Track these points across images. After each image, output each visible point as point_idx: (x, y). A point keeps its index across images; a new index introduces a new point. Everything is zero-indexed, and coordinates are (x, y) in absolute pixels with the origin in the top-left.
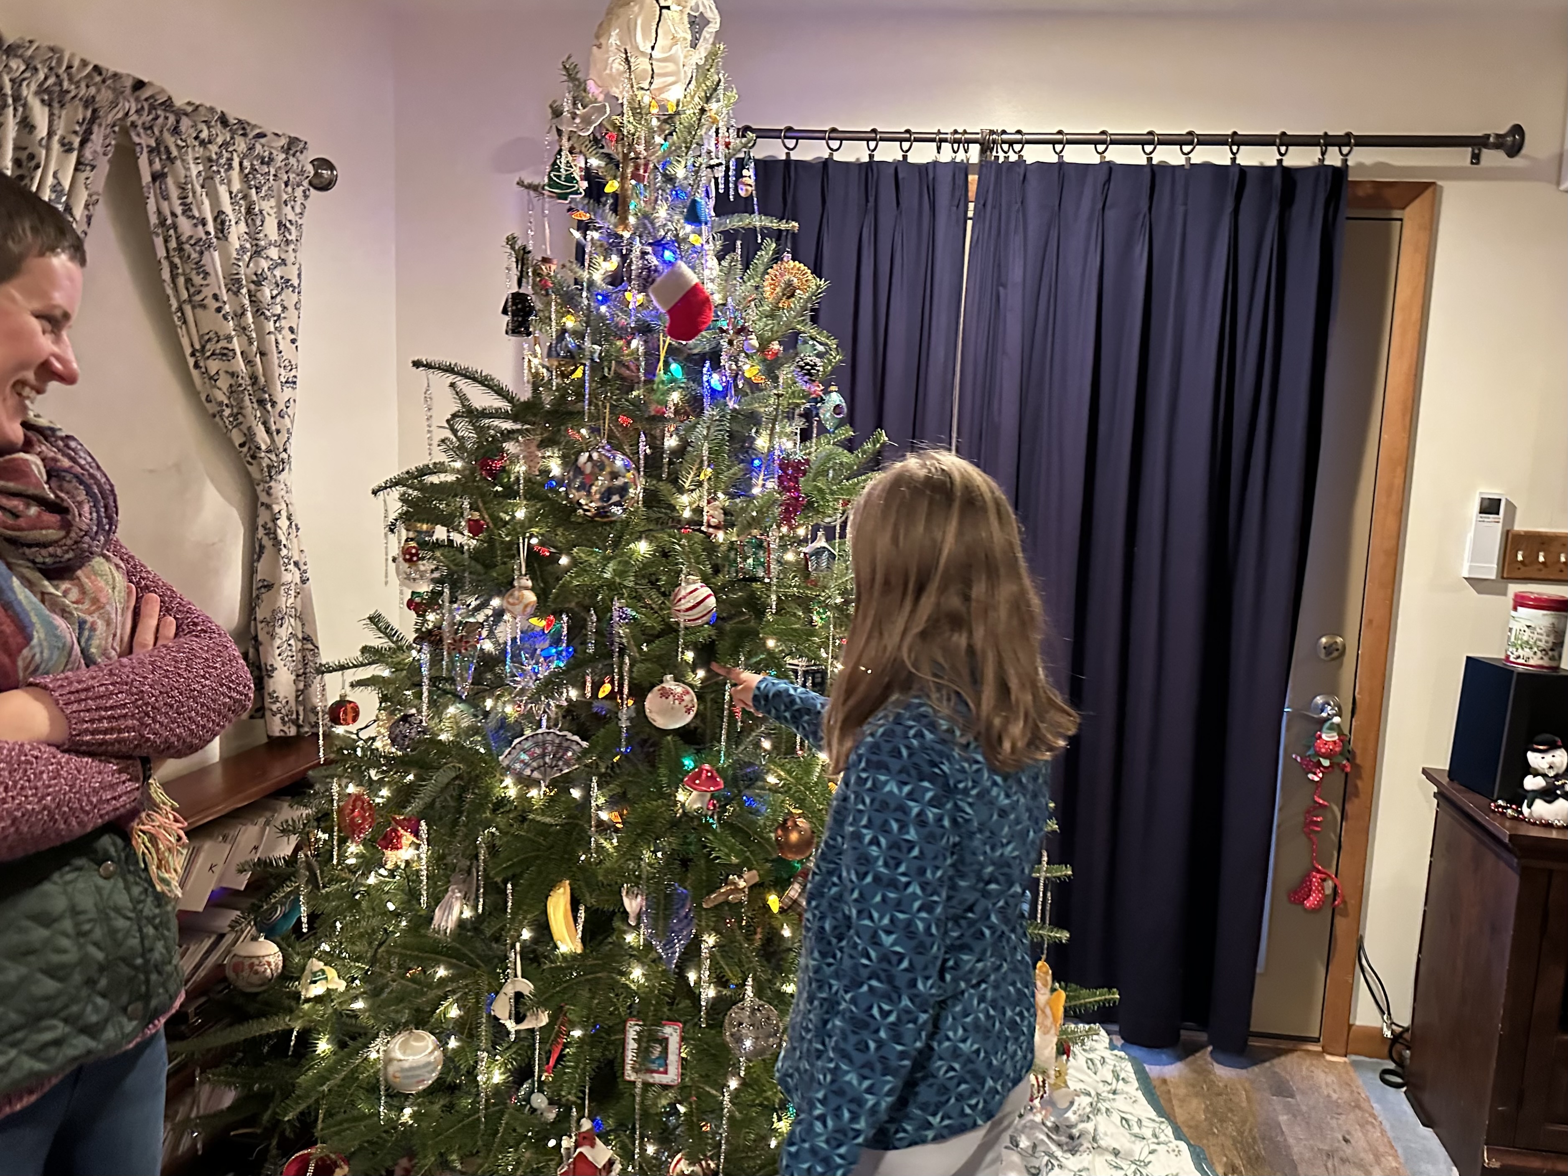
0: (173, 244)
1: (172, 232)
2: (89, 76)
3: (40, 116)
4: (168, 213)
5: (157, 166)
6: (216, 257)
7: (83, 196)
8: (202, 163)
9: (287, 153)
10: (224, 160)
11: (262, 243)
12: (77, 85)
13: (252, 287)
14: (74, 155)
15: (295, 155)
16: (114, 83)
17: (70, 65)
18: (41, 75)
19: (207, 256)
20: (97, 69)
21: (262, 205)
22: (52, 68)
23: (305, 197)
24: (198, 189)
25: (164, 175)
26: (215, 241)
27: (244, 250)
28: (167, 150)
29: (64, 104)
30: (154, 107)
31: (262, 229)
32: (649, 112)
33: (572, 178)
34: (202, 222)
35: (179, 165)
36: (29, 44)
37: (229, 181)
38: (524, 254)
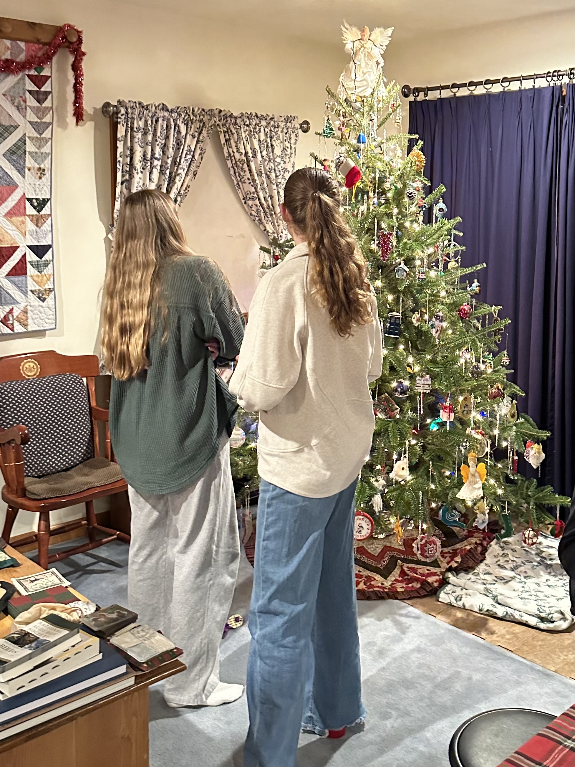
0: (234, 162)
1: (233, 158)
2: (201, 112)
3: (183, 129)
4: (231, 152)
5: (227, 137)
6: (252, 164)
7: (198, 151)
8: (247, 132)
9: (286, 122)
10: (257, 130)
11: (272, 157)
12: (196, 116)
13: (268, 173)
14: (196, 139)
15: (290, 122)
16: (211, 113)
17: (193, 111)
18: (183, 116)
19: (245, 165)
20: (203, 110)
21: (274, 143)
22: (187, 113)
23: (296, 136)
24: (245, 142)
25: (230, 139)
26: (252, 159)
27: (265, 160)
28: (231, 131)
29: (192, 123)
30: (226, 118)
31: (273, 152)
32: (356, 101)
33: (331, 129)
34: (246, 153)
35: (235, 135)
36: (178, 108)
37: (259, 137)
38: (316, 158)
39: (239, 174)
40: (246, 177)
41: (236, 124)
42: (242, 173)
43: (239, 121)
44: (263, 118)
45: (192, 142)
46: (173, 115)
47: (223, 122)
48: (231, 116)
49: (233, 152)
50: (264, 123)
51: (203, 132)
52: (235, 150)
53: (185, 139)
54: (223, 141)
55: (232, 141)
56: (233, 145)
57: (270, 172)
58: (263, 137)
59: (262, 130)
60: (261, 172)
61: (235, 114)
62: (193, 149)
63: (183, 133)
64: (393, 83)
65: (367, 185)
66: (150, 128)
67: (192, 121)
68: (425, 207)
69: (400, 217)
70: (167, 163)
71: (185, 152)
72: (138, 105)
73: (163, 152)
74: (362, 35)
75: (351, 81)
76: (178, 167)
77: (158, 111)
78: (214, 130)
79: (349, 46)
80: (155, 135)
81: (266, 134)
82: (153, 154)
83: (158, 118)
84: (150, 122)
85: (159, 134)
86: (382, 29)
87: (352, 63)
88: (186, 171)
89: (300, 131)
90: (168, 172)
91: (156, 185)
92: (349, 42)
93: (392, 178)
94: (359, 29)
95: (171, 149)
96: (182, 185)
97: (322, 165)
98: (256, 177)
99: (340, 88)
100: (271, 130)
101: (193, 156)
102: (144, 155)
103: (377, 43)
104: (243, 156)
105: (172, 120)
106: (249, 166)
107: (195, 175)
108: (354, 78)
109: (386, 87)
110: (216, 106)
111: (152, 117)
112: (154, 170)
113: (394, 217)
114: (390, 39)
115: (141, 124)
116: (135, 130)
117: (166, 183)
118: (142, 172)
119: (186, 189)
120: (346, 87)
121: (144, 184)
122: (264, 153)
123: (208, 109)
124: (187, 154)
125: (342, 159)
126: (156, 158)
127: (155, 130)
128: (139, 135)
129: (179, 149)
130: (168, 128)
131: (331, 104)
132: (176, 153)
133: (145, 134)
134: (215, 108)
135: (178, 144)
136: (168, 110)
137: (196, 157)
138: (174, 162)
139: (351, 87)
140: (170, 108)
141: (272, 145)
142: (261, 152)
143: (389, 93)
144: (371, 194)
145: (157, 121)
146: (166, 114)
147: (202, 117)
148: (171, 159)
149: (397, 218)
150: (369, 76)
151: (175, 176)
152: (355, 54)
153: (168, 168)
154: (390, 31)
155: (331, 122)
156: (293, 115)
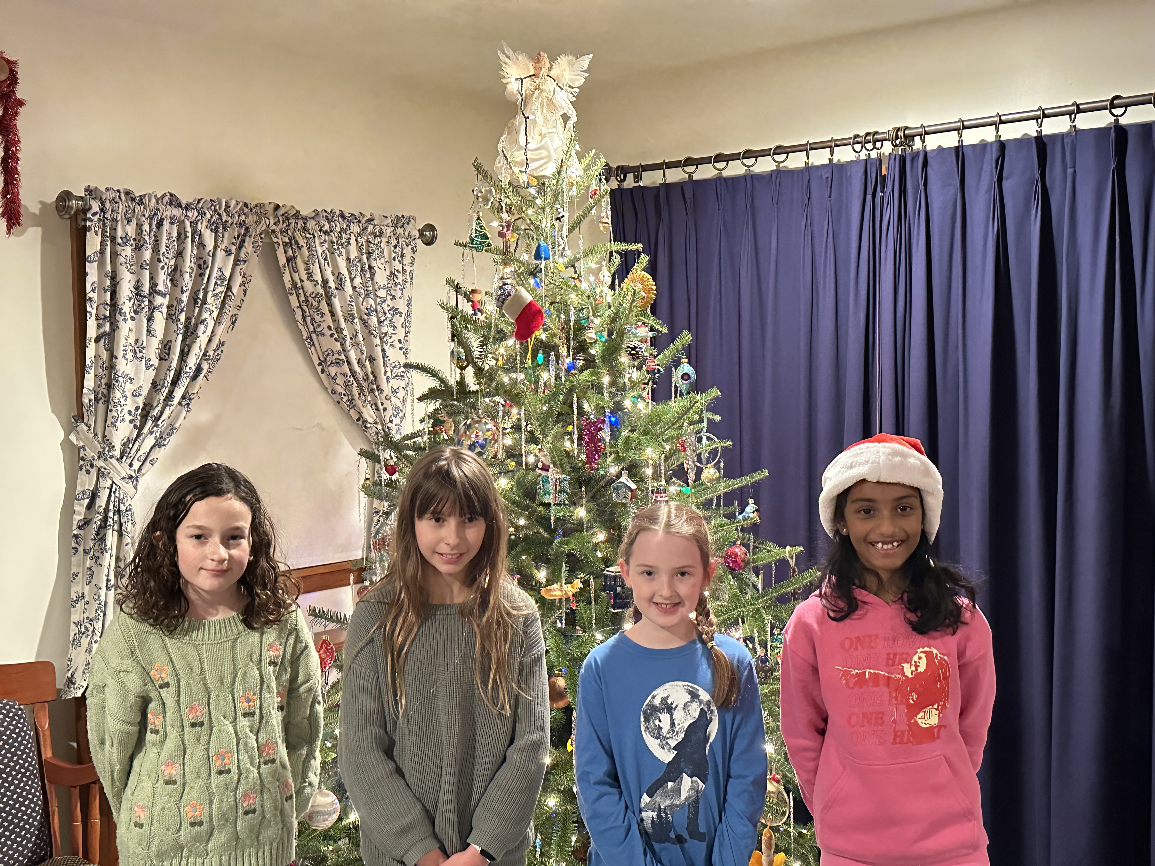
0: (302, 298)
1: (301, 291)
2: (241, 209)
3: (209, 239)
4: (297, 280)
5: (290, 253)
6: (337, 302)
7: (238, 280)
8: (326, 245)
9: (395, 226)
10: (344, 240)
11: (371, 289)
12: (232, 216)
13: (365, 317)
14: (233, 256)
15: (402, 226)
16: (259, 210)
17: (227, 206)
18: (208, 216)
19: (324, 303)
20: (246, 205)
21: (374, 264)
22: (215, 211)
23: (414, 252)
24: (322, 261)
25: (295, 258)
26: (335, 291)
27: (360, 294)
28: (297, 243)
29: (225, 229)
30: (288, 219)
31: (372, 280)
32: (528, 186)
33: (485, 237)
34: (325, 282)
35: (305, 250)
36: (199, 201)
37: (348, 253)
38: (457, 289)
39: (313, 319)
40: (324, 325)
41: (305, 229)
42: (317, 318)
43: (310, 224)
44: (354, 218)
45: (225, 263)
46: (190, 214)
47: (282, 226)
48: (297, 215)
49: (301, 281)
50: (355, 228)
51: (246, 244)
52: (304, 277)
53: (214, 256)
54: (282, 260)
55: (299, 260)
56: (301, 267)
57: (368, 315)
58: (354, 253)
59: (353, 241)
60: (352, 315)
61: (304, 213)
62: (227, 275)
63: (210, 247)
64: (592, 153)
65: (553, 335)
66: (147, 238)
67: (225, 225)
68: (659, 371)
69: (614, 390)
70: (180, 301)
71: (213, 281)
72: (123, 197)
73: (171, 280)
74: (535, 68)
75: (518, 150)
76: (201, 308)
77: (161, 207)
78: (268, 240)
79: (513, 87)
80: (156, 250)
81: (360, 248)
82: (153, 284)
83: (162, 220)
84: (146, 227)
85: (163, 249)
86: (571, 57)
87: (520, 118)
88: (215, 314)
89: (419, 242)
90: (182, 317)
91: (162, 342)
92: (513, 80)
93: (597, 321)
94: (531, 57)
95: (187, 276)
96: (210, 340)
97: (469, 301)
98: (343, 325)
99: (500, 162)
100: (368, 241)
101: (229, 288)
102: (137, 288)
103: (564, 83)
104: (319, 287)
105: (187, 223)
106: (330, 304)
107: (233, 323)
108: (523, 143)
109: (579, 160)
110: (269, 198)
111: (151, 218)
112: (157, 314)
113: (605, 391)
114: (587, 75)
115: (131, 230)
116: (120, 241)
117: (180, 337)
118: (133, 319)
119: (218, 348)
120: (510, 159)
121: (137, 341)
122: (358, 281)
123: (254, 203)
124: (216, 283)
125: (508, 287)
126: (159, 293)
127: (157, 242)
128: (128, 251)
129: (201, 275)
130: (181, 237)
131: (483, 190)
132: (197, 283)
133: (138, 248)
134: (266, 202)
135: (200, 266)
136: (179, 205)
137: (235, 289)
138: (194, 299)
139: (518, 160)
140: (184, 202)
141: (370, 268)
142: (352, 280)
143: (585, 171)
144: (563, 351)
145: (160, 224)
146: (177, 212)
147: (243, 217)
148: (188, 293)
149: (611, 393)
150: (552, 140)
151: (196, 326)
152: (525, 102)
153: (182, 311)
154: (585, 62)
155: (483, 223)
156: (405, 215)
